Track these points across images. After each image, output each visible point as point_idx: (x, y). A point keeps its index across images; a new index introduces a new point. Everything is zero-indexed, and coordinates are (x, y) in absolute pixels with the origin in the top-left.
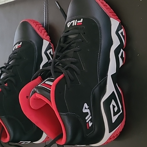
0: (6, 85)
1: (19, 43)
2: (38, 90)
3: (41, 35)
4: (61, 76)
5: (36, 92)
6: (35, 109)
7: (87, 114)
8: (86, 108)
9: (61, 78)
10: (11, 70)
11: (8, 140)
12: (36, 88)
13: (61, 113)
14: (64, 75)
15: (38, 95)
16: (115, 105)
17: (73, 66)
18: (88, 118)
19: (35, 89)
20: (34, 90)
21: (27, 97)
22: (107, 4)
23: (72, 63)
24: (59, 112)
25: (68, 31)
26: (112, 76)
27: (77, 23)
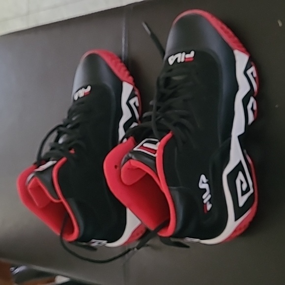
0: (72, 152)
1: (86, 88)
2: (135, 156)
3: (120, 75)
4: (168, 136)
5: (131, 158)
6: (128, 184)
7: (204, 190)
8: (203, 183)
9: (169, 138)
10: (77, 130)
11: (75, 236)
12: (131, 153)
13: (172, 187)
14: (172, 133)
15: (134, 163)
16: (243, 180)
17: (184, 121)
18: (206, 197)
19: (130, 155)
20: (128, 156)
21: (116, 167)
22: (229, 30)
23: (183, 117)
24: (168, 185)
25: (170, 70)
26: (240, 137)
27: (185, 58)
